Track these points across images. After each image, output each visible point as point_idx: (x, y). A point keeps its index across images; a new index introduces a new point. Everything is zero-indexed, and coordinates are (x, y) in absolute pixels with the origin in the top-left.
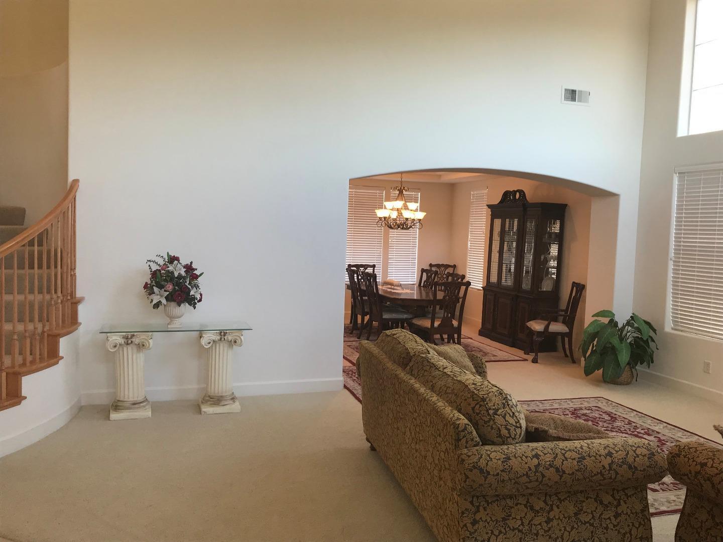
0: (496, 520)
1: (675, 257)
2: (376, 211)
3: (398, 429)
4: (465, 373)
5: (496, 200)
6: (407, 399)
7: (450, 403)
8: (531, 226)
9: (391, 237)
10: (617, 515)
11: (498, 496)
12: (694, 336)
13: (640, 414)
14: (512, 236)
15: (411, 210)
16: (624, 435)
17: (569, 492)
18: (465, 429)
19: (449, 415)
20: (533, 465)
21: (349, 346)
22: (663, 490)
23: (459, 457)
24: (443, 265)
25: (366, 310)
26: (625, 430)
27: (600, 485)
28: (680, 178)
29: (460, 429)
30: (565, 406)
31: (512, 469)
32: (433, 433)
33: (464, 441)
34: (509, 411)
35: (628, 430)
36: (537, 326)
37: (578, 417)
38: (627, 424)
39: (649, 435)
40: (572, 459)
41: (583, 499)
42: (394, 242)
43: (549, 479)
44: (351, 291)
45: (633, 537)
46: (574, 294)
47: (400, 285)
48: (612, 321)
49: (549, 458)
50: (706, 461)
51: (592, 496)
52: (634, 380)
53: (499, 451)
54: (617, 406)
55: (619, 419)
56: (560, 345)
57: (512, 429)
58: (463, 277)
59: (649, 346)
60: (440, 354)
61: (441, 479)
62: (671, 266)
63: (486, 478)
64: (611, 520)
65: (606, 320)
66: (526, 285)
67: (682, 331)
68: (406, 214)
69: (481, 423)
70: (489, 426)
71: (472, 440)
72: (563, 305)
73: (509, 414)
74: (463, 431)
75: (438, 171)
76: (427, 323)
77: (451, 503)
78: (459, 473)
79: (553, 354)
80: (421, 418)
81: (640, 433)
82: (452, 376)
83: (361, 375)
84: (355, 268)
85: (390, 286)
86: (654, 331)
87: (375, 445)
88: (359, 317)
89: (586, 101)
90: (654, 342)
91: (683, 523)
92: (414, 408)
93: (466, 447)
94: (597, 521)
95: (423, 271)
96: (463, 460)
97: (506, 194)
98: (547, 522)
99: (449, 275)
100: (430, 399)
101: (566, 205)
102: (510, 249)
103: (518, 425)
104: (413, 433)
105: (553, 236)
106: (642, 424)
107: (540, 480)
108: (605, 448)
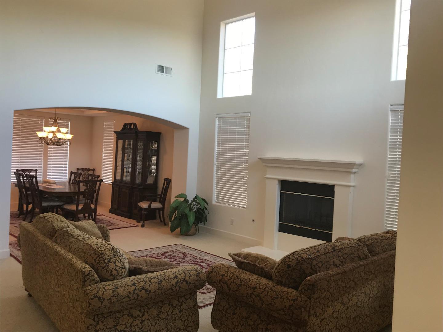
0: (110, 327)
1: (217, 163)
2: (37, 133)
3: (46, 279)
4: (92, 238)
5: (119, 129)
6: (52, 259)
7: (80, 258)
8: (140, 145)
9: (49, 150)
10: (181, 311)
11: (111, 312)
12: (226, 205)
13: (199, 251)
14: (129, 151)
15: (63, 133)
16: (190, 264)
17: (154, 303)
18: (89, 273)
19: (79, 266)
20: (132, 290)
21: (16, 226)
22: (208, 292)
23: (85, 292)
24: (86, 169)
25: (29, 201)
26: (191, 262)
27: (171, 295)
28: (219, 120)
29: (86, 274)
30: (159, 251)
31: (119, 294)
32: (69, 279)
33: (88, 281)
34: (118, 259)
35: (192, 261)
36: (144, 205)
37: (166, 257)
38: (192, 258)
39: (203, 262)
40: (155, 283)
41: (162, 305)
42: (51, 153)
43: (142, 297)
44: (18, 188)
45: (189, 322)
46: (165, 185)
47: (55, 183)
48: (185, 199)
49: (141, 284)
50: (224, 273)
51: (167, 303)
52: (197, 232)
53: (111, 285)
54: (188, 248)
55: (188, 256)
56: (157, 215)
57: (119, 270)
58: (99, 176)
59: (204, 212)
60: (77, 227)
61: (74, 308)
62: (215, 168)
63: (102, 302)
64: (177, 315)
65: (182, 199)
66: (138, 181)
67: (220, 203)
68: (59, 135)
69: (100, 268)
70: (105, 270)
71: (94, 280)
72: (159, 191)
73: (118, 260)
74: (88, 275)
75: (82, 109)
76: (73, 207)
77: (80, 322)
78: (85, 302)
79: (154, 221)
80: (61, 270)
81: (199, 262)
82: (83, 241)
83: (21, 245)
84: (21, 172)
85: (48, 184)
86: (207, 204)
87: (31, 293)
88: (25, 206)
89: (170, 73)
90: (207, 210)
91: (215, 309)
92: (57, 264)
93: (90, 285)
94: (170, 317)
95: (72, 173)
96: (88, 294)
97: (125, 125)
98: (141, 323)
99: (89, 175)
100: (67, 257)
101: (160, 133)
102: (128, 159)
103: (123, 267)
104: (56, 281)
105: (154, 151)
106: (200, 257)
107: (136, 298)
108: (174, 274)
